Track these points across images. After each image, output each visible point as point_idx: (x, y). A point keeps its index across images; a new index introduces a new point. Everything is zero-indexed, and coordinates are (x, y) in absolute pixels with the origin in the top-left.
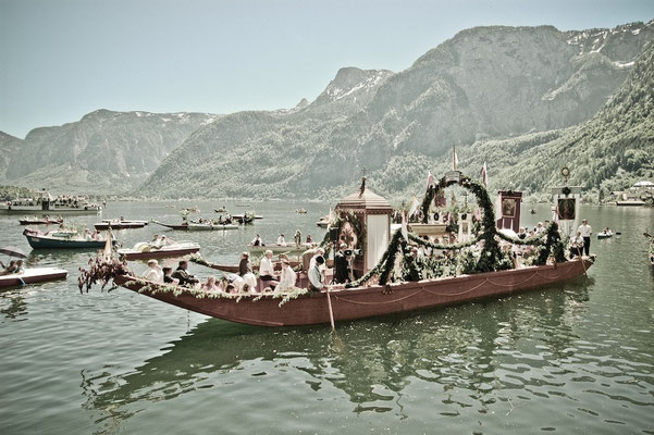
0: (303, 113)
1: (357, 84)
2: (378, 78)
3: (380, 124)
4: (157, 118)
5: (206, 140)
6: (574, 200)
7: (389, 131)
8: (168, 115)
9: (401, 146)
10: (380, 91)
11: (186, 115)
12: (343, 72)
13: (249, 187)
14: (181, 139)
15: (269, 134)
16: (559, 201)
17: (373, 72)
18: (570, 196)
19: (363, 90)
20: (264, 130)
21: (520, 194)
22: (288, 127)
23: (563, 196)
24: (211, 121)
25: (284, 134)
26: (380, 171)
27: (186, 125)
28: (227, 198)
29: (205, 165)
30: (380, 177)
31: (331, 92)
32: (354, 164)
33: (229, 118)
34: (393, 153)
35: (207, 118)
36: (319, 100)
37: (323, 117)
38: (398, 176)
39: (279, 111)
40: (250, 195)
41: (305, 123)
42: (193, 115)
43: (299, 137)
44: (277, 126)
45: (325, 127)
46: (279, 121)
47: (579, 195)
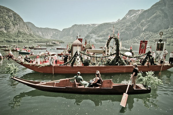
6: (163, 44)
16: (157, 44)
18: (162, 42)
21: (147, 42)
23: (159, 42)
47: (165, 42)
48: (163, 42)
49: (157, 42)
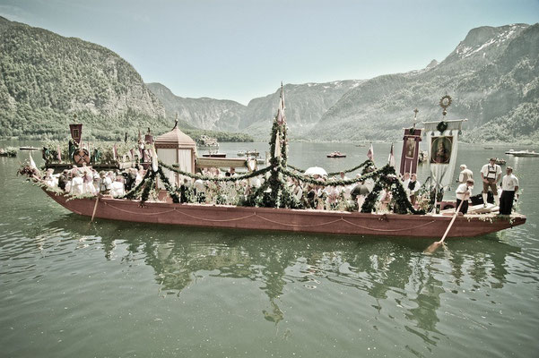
0: (433, 72)
1: (488, 40)
2: (511, 32)
3: (510, 74)
4: (320, 86)
5: (353, 100)
6: (451, 138)
7: (519, 80)
8: (328, 84)
9: (531, 94)
10: (512, 44)
11: (340, 82)
12: (474, 32)
13: (383, 132)
14: (335, 99)
15: (401, 92)
16: (433, 139)
17: (507, 28)
18: (447, 133)
19: (493, 45)
20: (398, 89)
21: (419, 132)
22: (418, 84)
24: (357, 85)
25: (414, 90)
26: (505, 118)
27: (340, 90)
28: (365, 141)
29: (351, 117)
30: (505, 122)
31: (461, 51)
32: (478, 111)
33: (370, 81)
34: (521, 100)
35: (354, 83)
36: (448, 60)
37: (451, 73)
38: (526, 121)
39: (411, 72)
40: (383, 138)
41: (434, 79)
42: (345, 82)
43: (427, 92)
44: (408, 84)
45: (452, 81)
46: (411, 80)
47: (457, 131)
48: (451, 134)
49: (433, 134)
